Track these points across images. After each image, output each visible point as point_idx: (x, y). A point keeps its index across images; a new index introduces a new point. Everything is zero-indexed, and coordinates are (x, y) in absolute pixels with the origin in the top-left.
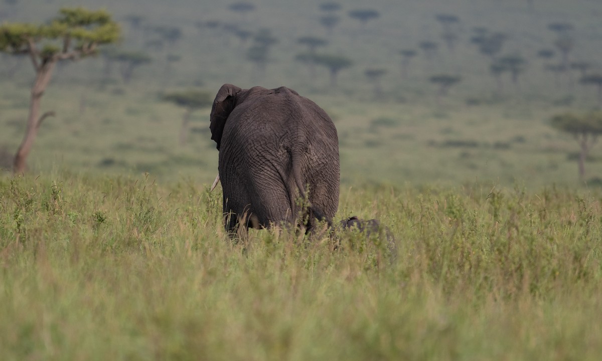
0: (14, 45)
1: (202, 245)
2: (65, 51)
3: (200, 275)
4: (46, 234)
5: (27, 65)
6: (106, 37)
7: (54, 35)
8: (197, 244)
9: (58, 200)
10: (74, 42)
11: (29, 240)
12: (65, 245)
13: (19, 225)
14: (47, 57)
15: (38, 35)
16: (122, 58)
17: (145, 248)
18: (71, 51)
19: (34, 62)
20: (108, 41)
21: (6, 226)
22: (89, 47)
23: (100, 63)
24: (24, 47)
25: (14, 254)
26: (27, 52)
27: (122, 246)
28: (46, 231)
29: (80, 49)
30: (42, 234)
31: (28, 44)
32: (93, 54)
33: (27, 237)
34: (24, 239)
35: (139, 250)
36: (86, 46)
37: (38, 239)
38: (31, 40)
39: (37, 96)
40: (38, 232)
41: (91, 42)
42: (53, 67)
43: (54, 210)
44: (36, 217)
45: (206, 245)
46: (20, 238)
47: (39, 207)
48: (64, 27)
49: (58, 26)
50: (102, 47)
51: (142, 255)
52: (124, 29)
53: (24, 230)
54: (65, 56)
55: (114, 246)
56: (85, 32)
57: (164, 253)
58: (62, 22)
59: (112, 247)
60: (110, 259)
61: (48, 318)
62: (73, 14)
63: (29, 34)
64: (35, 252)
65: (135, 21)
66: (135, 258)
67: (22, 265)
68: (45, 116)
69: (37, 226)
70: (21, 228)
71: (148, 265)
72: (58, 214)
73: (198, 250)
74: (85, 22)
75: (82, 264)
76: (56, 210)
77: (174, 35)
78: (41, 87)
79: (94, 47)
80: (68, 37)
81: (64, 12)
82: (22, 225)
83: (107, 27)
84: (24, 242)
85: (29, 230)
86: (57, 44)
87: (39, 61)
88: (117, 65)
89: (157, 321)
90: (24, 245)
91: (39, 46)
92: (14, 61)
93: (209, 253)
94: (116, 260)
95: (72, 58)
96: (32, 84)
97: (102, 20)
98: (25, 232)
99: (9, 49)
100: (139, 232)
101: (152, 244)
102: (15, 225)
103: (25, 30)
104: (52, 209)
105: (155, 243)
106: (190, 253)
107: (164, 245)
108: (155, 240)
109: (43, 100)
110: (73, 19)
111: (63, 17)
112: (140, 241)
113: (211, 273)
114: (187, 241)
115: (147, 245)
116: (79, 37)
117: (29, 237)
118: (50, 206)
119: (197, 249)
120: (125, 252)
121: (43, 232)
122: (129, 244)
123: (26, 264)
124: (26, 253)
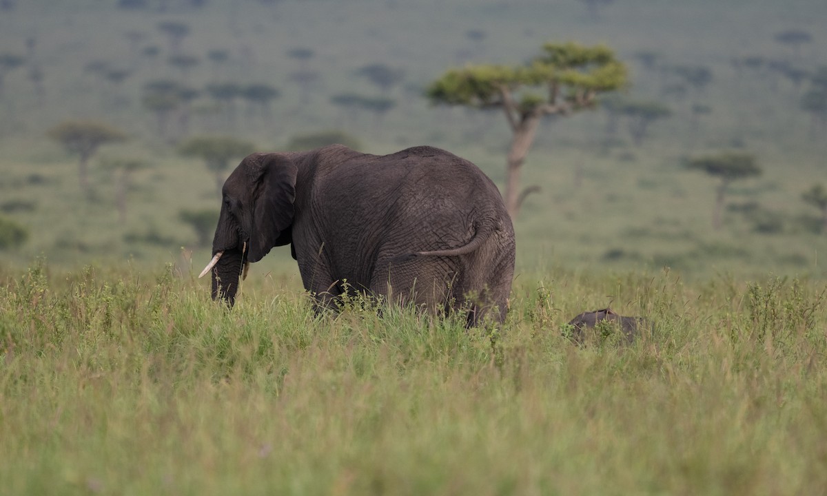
0: (482, 95)
1: (745, 365)
2: (552, 102)
3: (744, 407)
4: (531, 355)
5: (500, 123)
6: (608, 82)
7: (536, 80)
8: (738, 364)
9: (547, 308)
10: (564, 90)
11: (508, 363)
12: (558, 369)
13: (493, 343)
14: (528, 111)
15: (515, 81)
16: (631, 110)
17: (667, 372)
18: (560, 102)
19: (510, 118)
20: (610, 88)
21: (476, 345)
22: (585, 97)
23: (600, 117)
24: (495, 98)
25: (487, 384)
26: (500, 104)
27: (635, 370)
28: (531, 350)
29: (572, 99)
30: (526, 354)
31: (501, 93)
32: (590, 105)
33: (505, 359)
34: (500, 362)
35: (659, 374)
36: (580, 94)
37: (520, 361)
38: (504, 88)
39: (515, 164)
40: (520, 351)
41: (587, 88)
42: (535, 125)
43: (541, 321)
44: (517, 331)
45: (750, 364)
46: (496, 360)
47: (521, 317)
48: (550, 70)
49: (541, 69)
50: (602, 96)
51: (664, 380)
52: (633, 71)
53: (501, 349)
54: (552, 109)
55: (625, 368)
56: (578, 75)
57: (693, 378)
58: (546, 62)
59: (621, 370)
60: (619, 386)
61: (536, 471)
62: (562, 51)
63: (502, 80)
64: (517, 378)
65: (647, 59)
66: (653, 386)
67: (499, 396)
68: (528, 191)
69: (518, 343)
70: (496, 346)
71: (672, 394)
72: (547, 326)
73: (741, 373)
74: (578, 62)
75: (580, 395)
76: (544, 321)
77: (701, 77)
78: (520, 152)
79: (592, 96)
80: (554, 84)
81: (549, 49)
82: (498, 343)
83: (609, 68)
84: (500, 365)
85: (507, 349)
86: (540, 93)
87: (517, 116)
88: (624, 121)
89: (685, 470)
90: (500, 370)
91: (515, 96)
92: (482, 118)
93: (756, 376)
94: (627, 389)
95: (562, 112)
96: (508, 149)
97: (602, 59)
98: (501, 352)
99: (475, 101)
100: (658, 350)
101: (676, 366)
102: (487, 343)
103: (496, 74)
104: (539, 320)
105: (680, 364)
106: (729, 377)
107: (693, 367)
108: (681, 360)
109: (523, 170)
110: (561, 58)
111: (547, 55)
112: (661, 362)
113: (758, 404)
114: (725, 360)
115: (670, 368)
116: (570, 83)
117: (507, 359)
118: (535, 316)
119: (738, 371)
120: (640, 376)
121: (527, 352)
122: (645, 366)
123: (504, 395)
124: (505, 381)
